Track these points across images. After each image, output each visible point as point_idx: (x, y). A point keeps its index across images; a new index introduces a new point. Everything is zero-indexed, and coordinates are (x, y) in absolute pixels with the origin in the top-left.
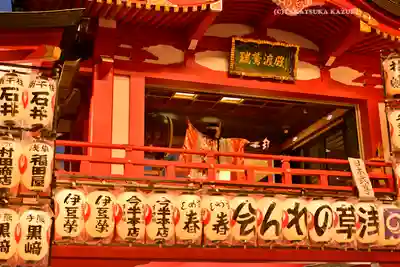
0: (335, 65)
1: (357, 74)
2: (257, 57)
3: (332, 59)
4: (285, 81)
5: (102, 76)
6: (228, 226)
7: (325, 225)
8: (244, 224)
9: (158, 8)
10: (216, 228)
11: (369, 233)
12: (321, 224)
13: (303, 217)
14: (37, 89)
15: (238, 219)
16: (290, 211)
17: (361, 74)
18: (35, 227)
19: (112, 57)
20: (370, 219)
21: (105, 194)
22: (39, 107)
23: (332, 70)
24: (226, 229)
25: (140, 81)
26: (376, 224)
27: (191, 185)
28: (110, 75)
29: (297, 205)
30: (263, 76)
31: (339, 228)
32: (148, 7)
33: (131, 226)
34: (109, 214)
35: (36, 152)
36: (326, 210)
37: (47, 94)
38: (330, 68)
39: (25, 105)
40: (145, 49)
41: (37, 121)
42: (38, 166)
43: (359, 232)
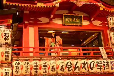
0: (94, 20)
1: (100, 22)
2: (71, 19)
3: (93, 19)
4: (79, 26)
5: (26, 27)
6: (64, 69)
7: (93, 67)
8: (69, 68)
9: (40, 7)
10: (61, 70)
11: (106, 69)
12: (92, 67)
13: (86, 65)
14: (6, 32)
15: (67, 67)
16: (82, 63)
17: (102, 22)
18: (7, 73)
19: (28, 22)
20: (106, 64)
21: (27, 62)
22: (6, 37)
23: (93, 22)
24: (64, 70)
25: (37, 28)
26: (108, 66)
27: (53, 57)
28: (28, 27)
29: (84, 61)
30: (73, 25)
31: (97, 67)
32: (37, 6)
33: (35, 71)
34: (29, 67)
35: (6, 51)
36: (93, 62)
37: (9, 33)
38: (92, 21)
39: (2, 37)
40: (38, 19)
41: (6, 41)
42: (7, 54)
43: (103, 68)
